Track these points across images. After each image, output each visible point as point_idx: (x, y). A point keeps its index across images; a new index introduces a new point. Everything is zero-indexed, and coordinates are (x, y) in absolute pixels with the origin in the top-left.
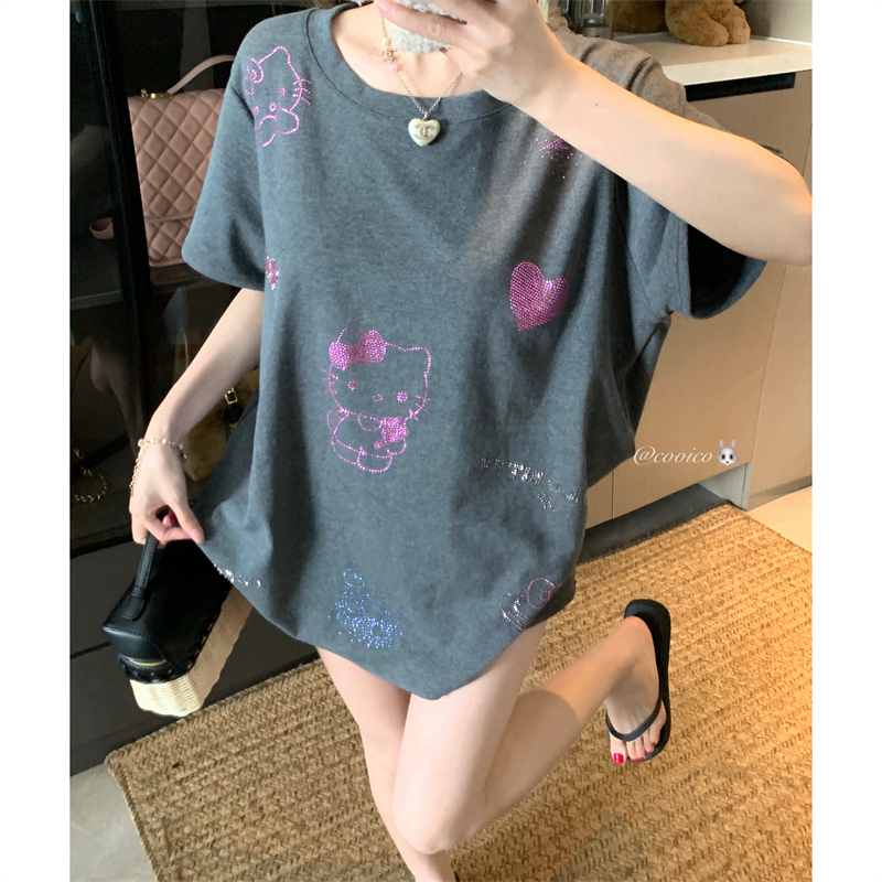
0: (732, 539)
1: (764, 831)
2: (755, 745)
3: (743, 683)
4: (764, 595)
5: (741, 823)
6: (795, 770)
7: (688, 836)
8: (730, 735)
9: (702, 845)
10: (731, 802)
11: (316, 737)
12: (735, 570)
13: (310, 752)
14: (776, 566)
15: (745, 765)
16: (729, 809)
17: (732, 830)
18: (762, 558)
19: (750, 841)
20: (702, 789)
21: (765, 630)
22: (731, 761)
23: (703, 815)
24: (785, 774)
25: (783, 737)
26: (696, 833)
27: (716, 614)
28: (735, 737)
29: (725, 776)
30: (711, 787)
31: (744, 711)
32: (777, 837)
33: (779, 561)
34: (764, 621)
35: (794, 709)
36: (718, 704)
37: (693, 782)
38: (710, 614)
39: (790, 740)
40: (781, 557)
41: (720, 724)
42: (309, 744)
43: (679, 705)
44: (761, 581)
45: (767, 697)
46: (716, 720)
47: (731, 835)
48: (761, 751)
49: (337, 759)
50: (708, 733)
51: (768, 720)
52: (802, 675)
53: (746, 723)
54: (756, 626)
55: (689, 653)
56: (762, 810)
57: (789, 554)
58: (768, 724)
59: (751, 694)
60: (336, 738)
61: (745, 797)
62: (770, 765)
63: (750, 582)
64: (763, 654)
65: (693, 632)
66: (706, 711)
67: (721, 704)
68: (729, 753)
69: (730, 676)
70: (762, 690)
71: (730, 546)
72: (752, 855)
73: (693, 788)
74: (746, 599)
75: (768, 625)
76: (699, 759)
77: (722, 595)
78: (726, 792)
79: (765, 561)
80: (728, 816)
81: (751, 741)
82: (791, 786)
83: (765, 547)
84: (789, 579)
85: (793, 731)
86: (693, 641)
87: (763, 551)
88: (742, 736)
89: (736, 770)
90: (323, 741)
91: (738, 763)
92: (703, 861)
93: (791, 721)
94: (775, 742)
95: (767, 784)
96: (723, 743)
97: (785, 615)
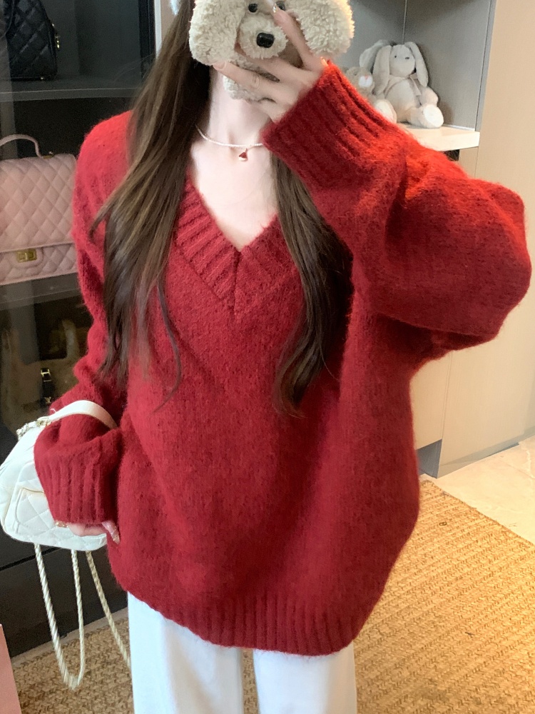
0: (431, 510)
2: (450, 673)
3: (442, 624)
4: (458, 554)
6: (482, 690)
8: (432, 666)
11: (102, 682)
12: (436, 535)
13: (96, 694)
14: (466, 531)
15: (444, 689)
18: (456, 525)
21: (459, 582)
22: (433, 686)
24: (473, 694)
25: (472, 666)
27: (420, 571)
28: (435, 666)
29: (428, 698)
30: (418, 707)
31: (442, 646)
33: (470, 527)
34: (458, 575)
35: (481, 643)
37: (403, 705)
38: (416, 571)
39: (478, 667)
40: (470, 524)
41: (424, 658)
42: (95, 687)
43: (393, 644)
44: (455, 543)
45: (460, 635)
46: (421, 655)
48: (456, 677)
49: (118, 699)
50: (415, 664)
51: (462, 652)
52: (486, 616)
53: (444, 656)
54: (451, 579)
55: (399, 602)
57: (476, 522)
58: (461, 655)
59: (448, 633)
60: (118, 681)
62: (463, 688)
63: (448, 544)
65: (403, 585)
66: (414, 647)
67: (425, 642)
68: (431, 680)
69: (431, 619)
70: (457, 629)
71: (430, 515)
73: (403, 709)
74: (444, 558)
75: (461, 578)
76: (408, 686)
77: (425, 555)
79: (458, 527)
81: (448, 670)
82: (479, 703)
83: (458, 516)
84: (477, 541)
85: (480, 660)
86: (403, 592)
87: (457, 520)
88: (441, 666)
89: (437, 693)
90: (107, 684)
91: (439, 688)
93: (479, 653)
94: (466, 669)
95: (461, 703)
96: (427, 672)
97: (474, 569)
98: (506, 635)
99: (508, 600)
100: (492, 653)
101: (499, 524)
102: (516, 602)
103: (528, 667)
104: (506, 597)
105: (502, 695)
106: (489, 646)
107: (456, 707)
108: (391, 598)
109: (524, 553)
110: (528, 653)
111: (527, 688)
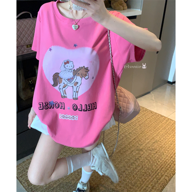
1: (148, 159)
2: (142, 144)
3: (137, 133)
5: (143, 159)
6: (151, 147)
7: (134, 163)
8: (137, 143)
9: (137, 164)
10: (140, 155)
16: (140, 157)
17: (142, 160)
19: (145, 162)
20: (134, 154)
21: (139, 123)
23: (136, 159)
24: (149, 149)
26: (135, 162)
29: (138, 151)
30: (136, 153)
31: (139, 138)
32: (150, 160)
34: (138, 121)
36: (134, 137)
37: (132, 153)
43: (126, 139)
46: (134, 141)
47: (142, 161)
48: (144, 145)
50: (133, 143)
51: (144, 139)
52: (147, 130)
53: (140, 140)
56: (146, 156)
58: (144, 140)
59: (139, 135)
61: (143, 154)
62: (146, 147)
64: (139, 127)
66: (131, 139)
67: (134, 138)
68: (138, 146)
69: (134, 132)
70: (141, 134)
72: (146, 164)
73: (132, 154)
76: (132, 148)
78: (139, 154)
80: (140, 158)
82: (151, 150)
85: (149, 141)
86: (125, 126)
89: (140, 149)
91: (140, 148)
92: (138, 167)
93: (148, 139)
94: (146, 143)
95: (146, 151)
96: (136, 145)
97: (142, 119)
98: (153, 134)
99: (152, 126)
100: (151, 139)
101: (145, 108)
102: (154, 126)
103: (160, 141)
104: (151, 125)
105: (156, 148)
106: (150, 137)
107: (145, 152)
108: (123, 128)
109: (153, 114)
110: (159, 138)
111: (161, 146)
